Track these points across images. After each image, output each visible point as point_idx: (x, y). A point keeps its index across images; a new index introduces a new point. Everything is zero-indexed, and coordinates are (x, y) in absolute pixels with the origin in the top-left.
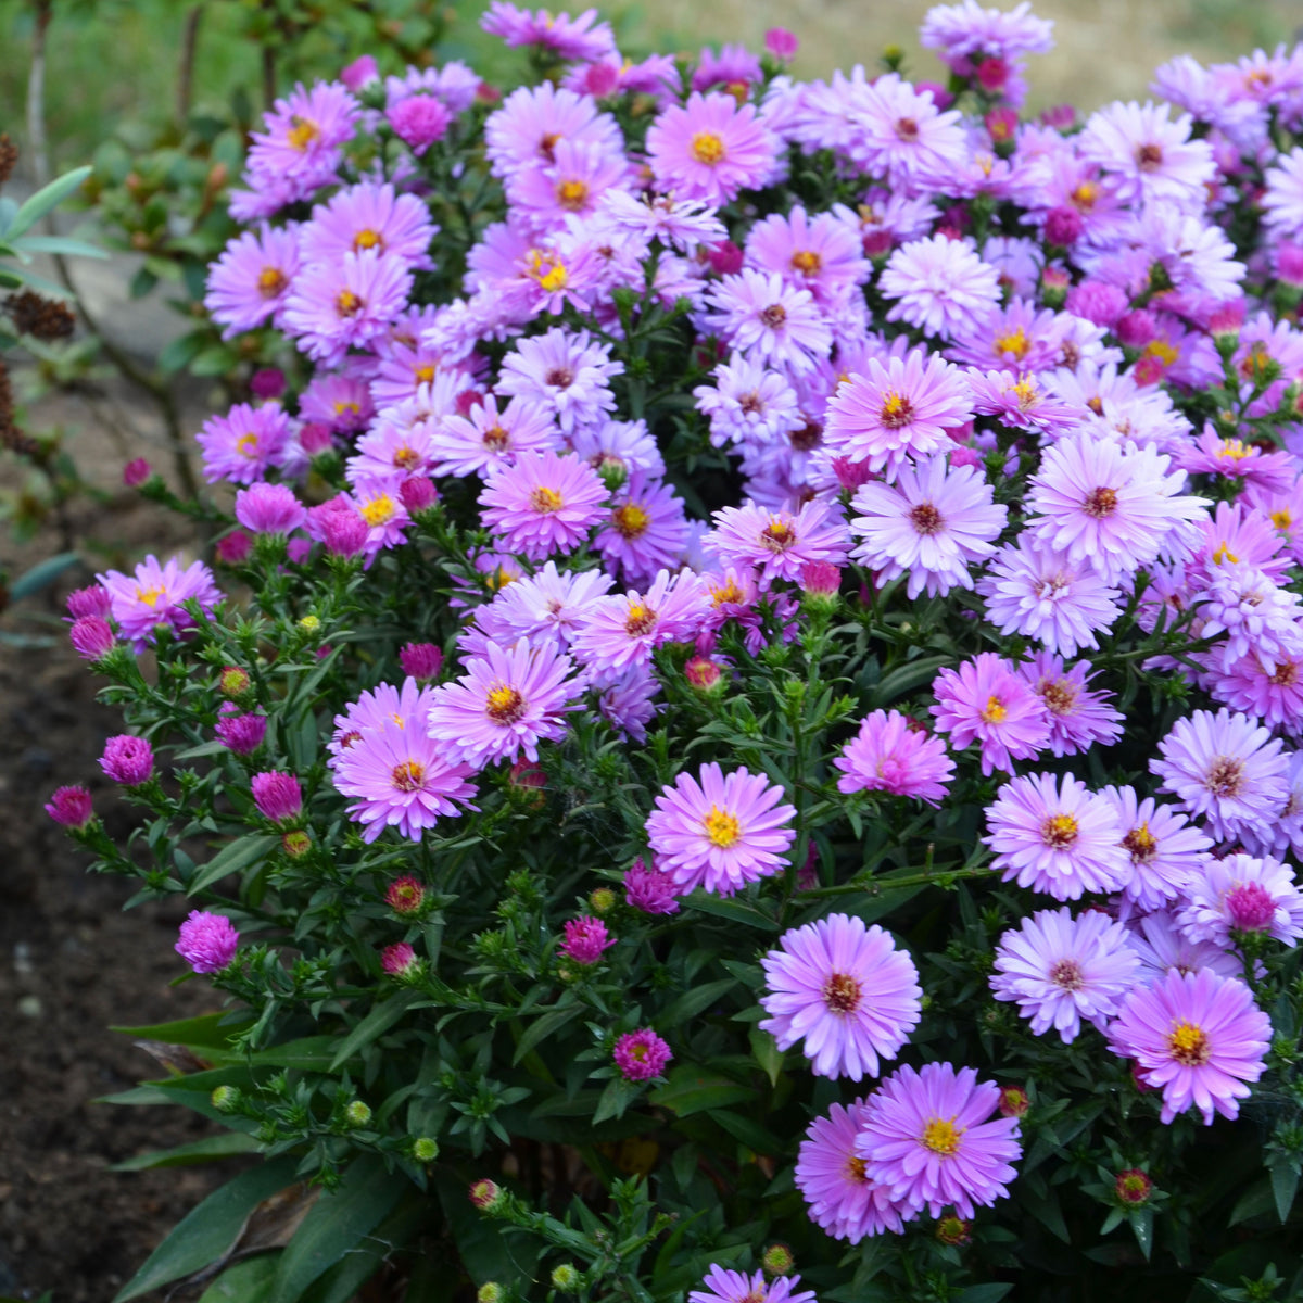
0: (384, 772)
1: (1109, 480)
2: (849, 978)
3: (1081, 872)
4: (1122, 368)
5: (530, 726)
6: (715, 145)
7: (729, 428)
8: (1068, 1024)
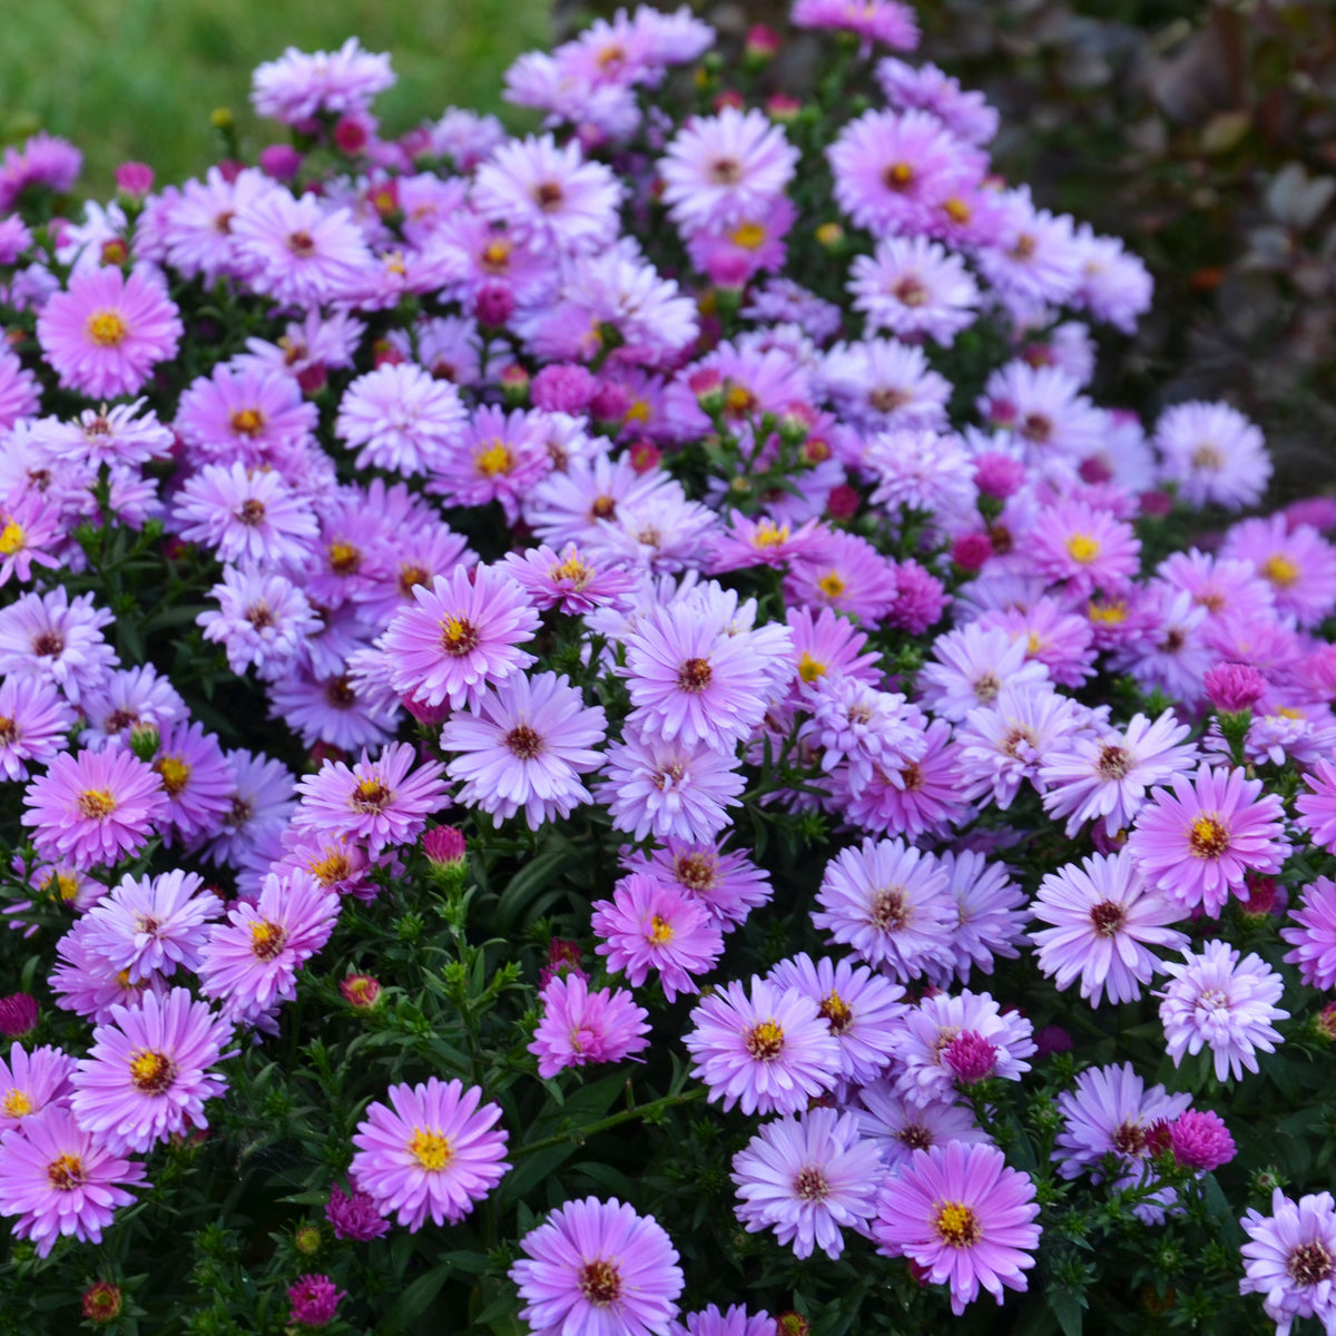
0: (37, 1175)
1: (695, 648)
2: (605, 1266)
3: (802, 1081)
4: (614, 456)
5: (189, 1090)
6: (114, 324)
7: (247, 652)
8: (831, 1241)
